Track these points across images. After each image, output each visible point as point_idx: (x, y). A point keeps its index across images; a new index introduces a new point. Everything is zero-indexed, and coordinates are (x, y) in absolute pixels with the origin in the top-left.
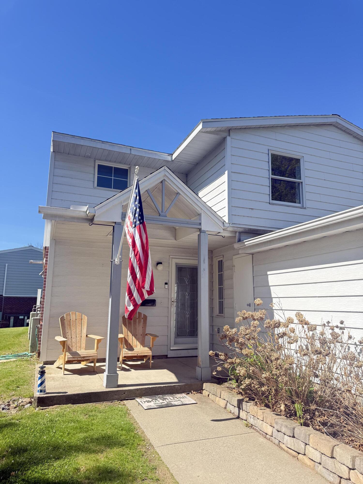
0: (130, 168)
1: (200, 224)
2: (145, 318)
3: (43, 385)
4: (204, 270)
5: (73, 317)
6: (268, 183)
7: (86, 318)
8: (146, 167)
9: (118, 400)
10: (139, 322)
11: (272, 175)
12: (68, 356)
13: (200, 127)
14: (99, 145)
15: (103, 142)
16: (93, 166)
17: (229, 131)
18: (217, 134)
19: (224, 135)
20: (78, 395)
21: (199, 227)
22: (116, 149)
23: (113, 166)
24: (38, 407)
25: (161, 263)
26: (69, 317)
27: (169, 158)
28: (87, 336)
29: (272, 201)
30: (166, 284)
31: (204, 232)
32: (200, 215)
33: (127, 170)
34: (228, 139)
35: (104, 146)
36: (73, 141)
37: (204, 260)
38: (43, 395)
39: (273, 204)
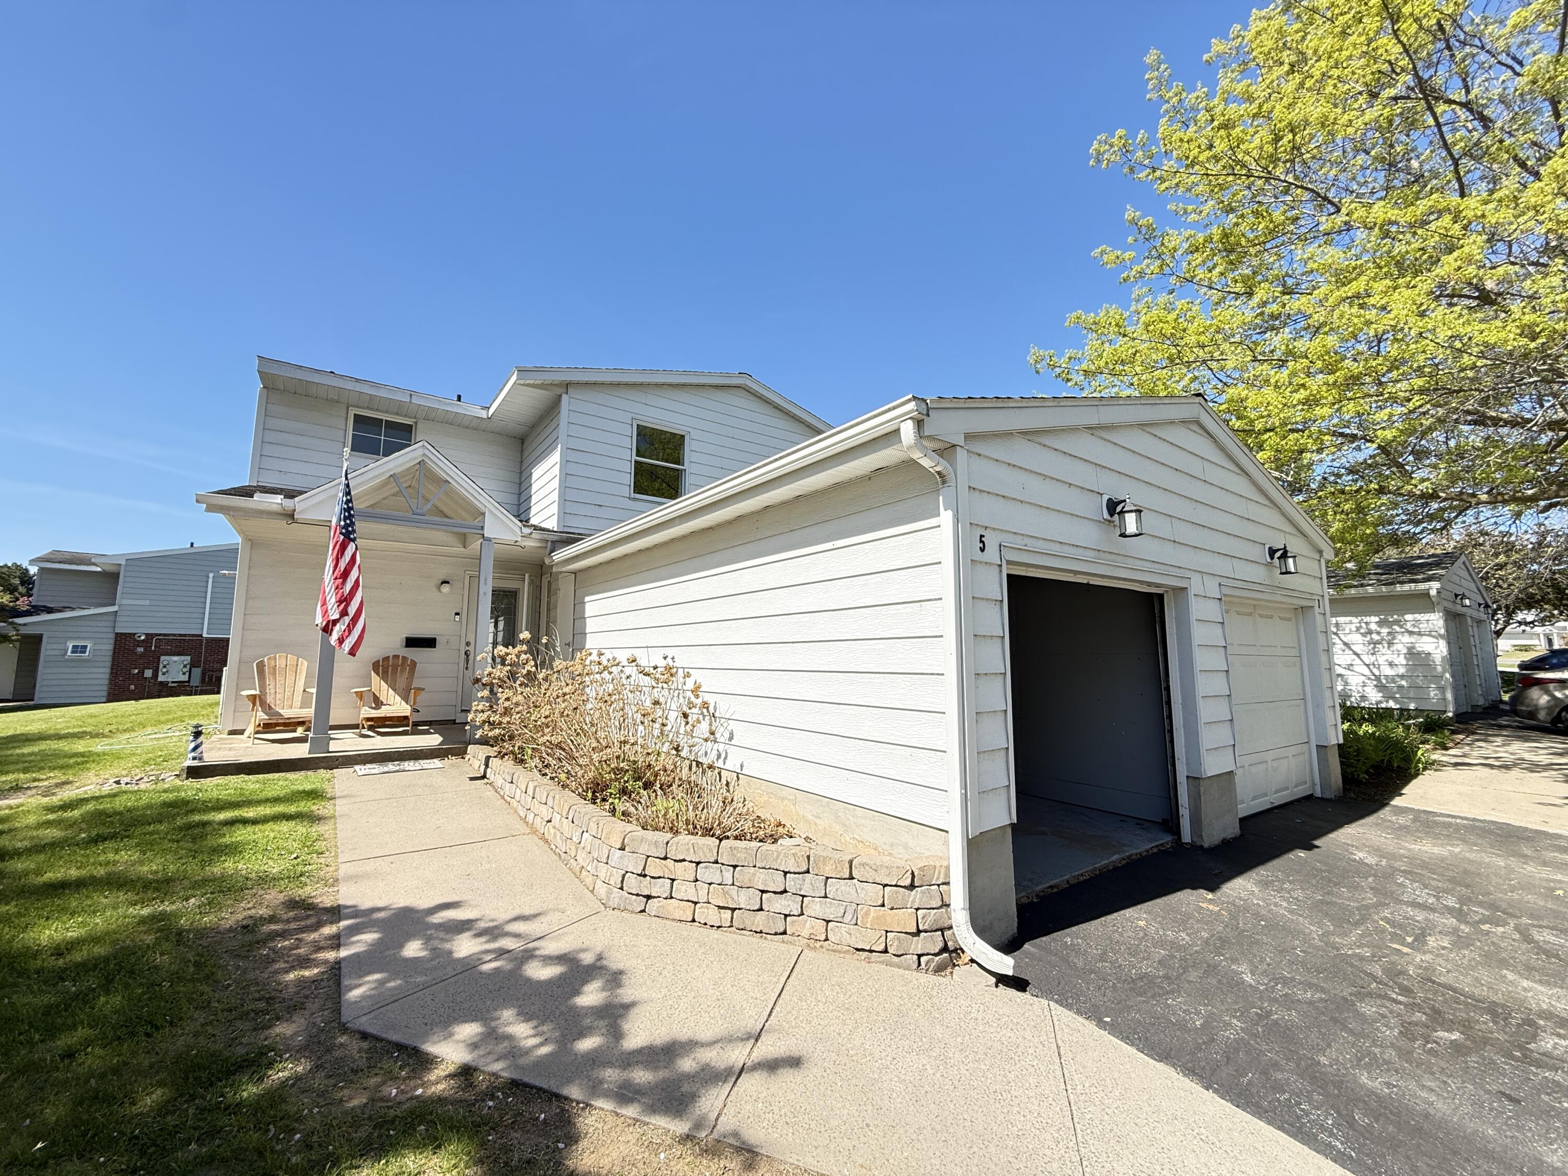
0: (416, 423)
1: (482, 528)
2: (414, 664)
3: (199, 750)
4: (485, 594)
5: (280, 663)
6: (630, 468)
7: (306, 663)
8: (447, 423)
9: (325, 768)
10: (403, 671)
11: (637, 455)
12: (262, 716)
13: (514, 378)
14: (350, 386)
15: (357, 380)
16: (345, 416)
17: (567, 385)
18: (548, 390)
19: (558, 391)
20: (257, 763)
21: (480, 532)
22: (382, 393)
23: (384, 418)
24: (187, 778)
25: (448, 582)
26: (273, 663)
27: (483, 414)
28: (304, 691)
29: (633, 495)
30: (457, 614)
31: (489, 540)
32: (483, 514)
33: (411, 426)
34: (565, 398)
35: (359, 387)
36: (300, 375)
37: (486, 580)
38: (196, 763)
39: (635, 499)
